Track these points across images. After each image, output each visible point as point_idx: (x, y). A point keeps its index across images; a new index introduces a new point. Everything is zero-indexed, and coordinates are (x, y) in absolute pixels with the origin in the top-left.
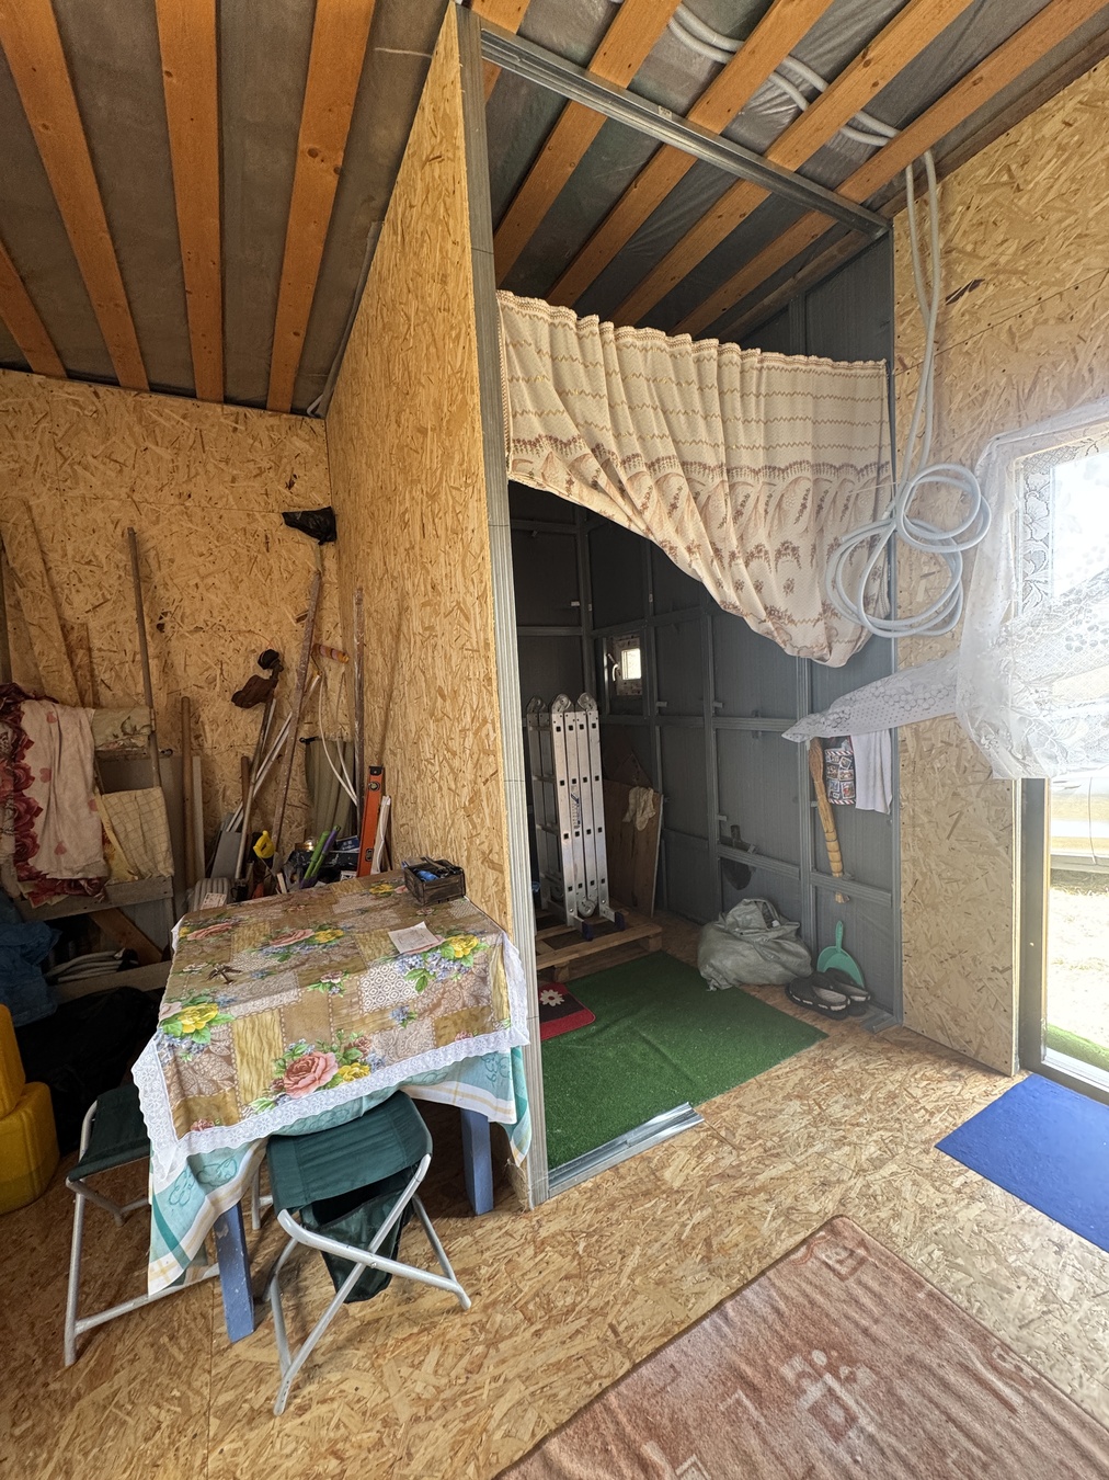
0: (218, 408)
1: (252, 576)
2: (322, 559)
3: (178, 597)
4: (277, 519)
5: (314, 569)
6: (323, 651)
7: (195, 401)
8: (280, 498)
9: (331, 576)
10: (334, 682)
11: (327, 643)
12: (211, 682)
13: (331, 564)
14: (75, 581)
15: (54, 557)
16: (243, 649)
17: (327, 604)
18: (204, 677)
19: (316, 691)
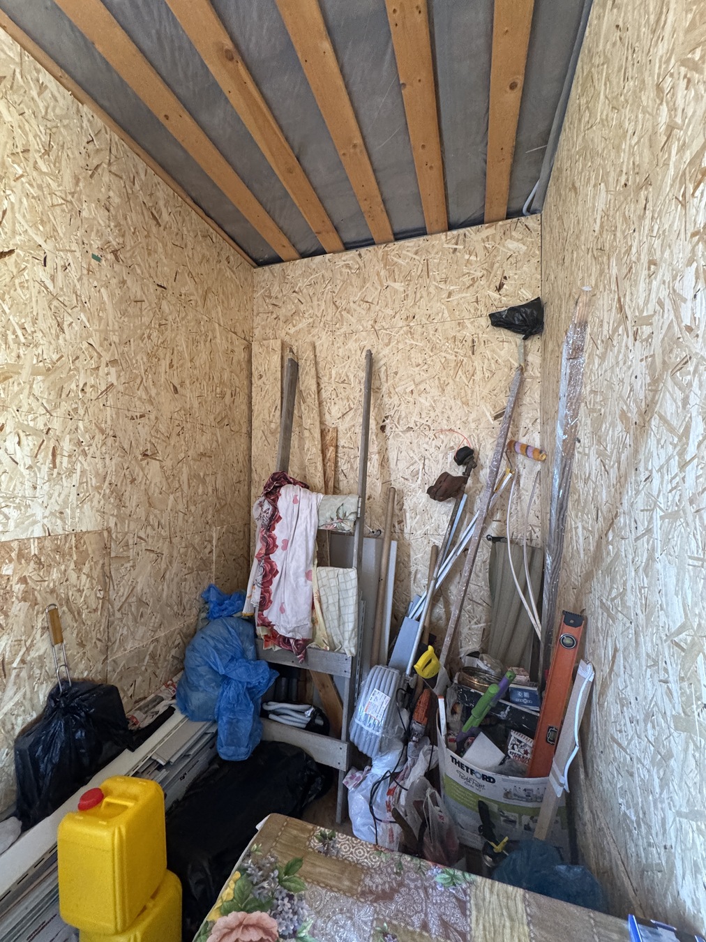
0: (443, 236)
1: (457, 379)
2: (526, 354)
3: (397, 403)
4: (485, 322)
5: (516, 365)
6: (518, 448)
7: (425, 237)
8: (489, 303)
9: (534, 371)
10: (527, 481)
11: (523, 440)
12: (415, 474)
13: (534, 358)
14: (334, 396)
15: (324, 380)
16: (443, 446)
17: (527, 400)
18: (410, 471)
19: (508, 490)
